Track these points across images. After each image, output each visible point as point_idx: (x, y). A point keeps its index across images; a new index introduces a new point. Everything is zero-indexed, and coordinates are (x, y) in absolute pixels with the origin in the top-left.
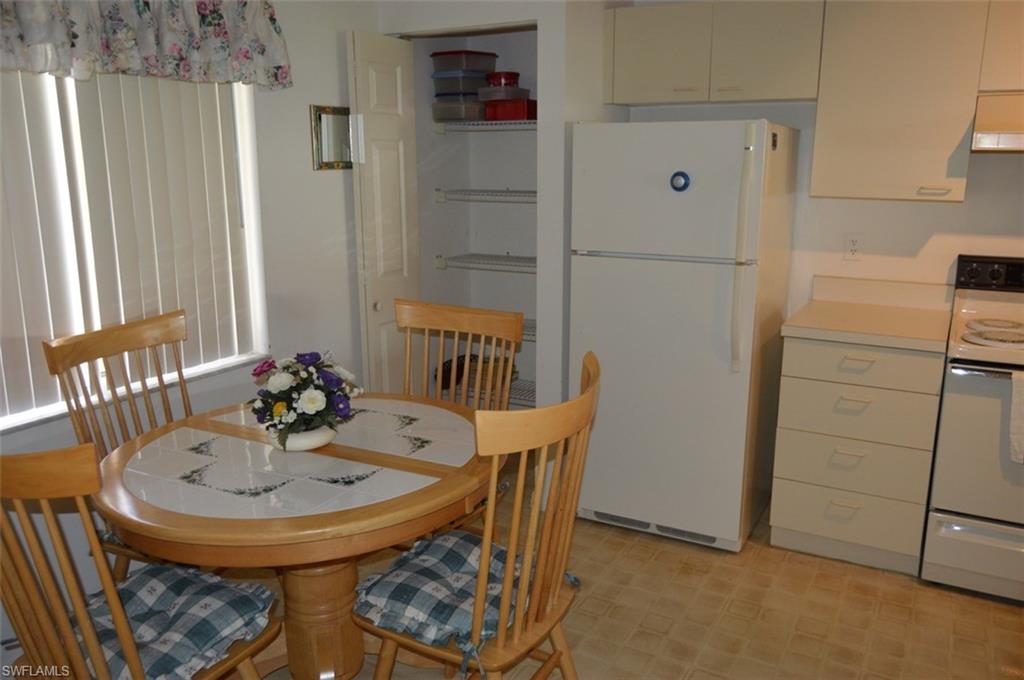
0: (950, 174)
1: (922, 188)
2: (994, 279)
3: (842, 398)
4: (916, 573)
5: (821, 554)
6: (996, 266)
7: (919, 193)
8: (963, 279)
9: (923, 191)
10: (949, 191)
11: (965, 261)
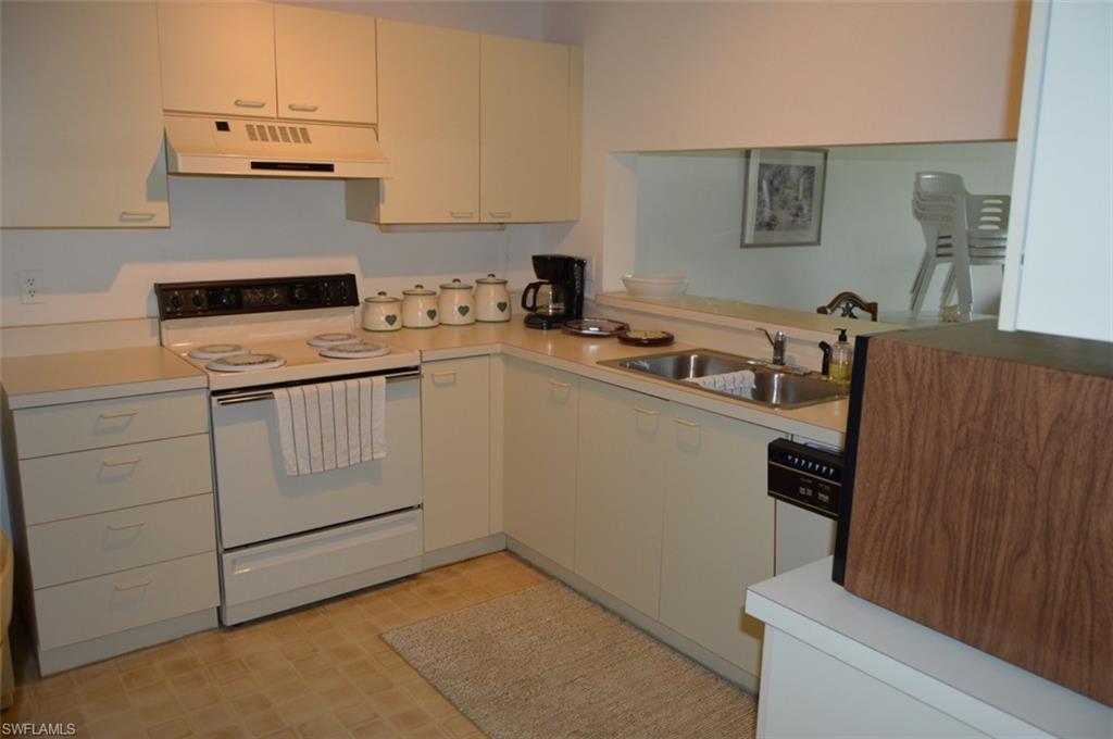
0: (151, 198)
1: (124, 213)
2: (199, 305)
3: (105, 465)
4: (216, 624)
5: (110, 655)
6: (197, 292)
7: (121, 220)
8: (168, 309)
9: (125, 217)
10: (153, 215)
11: (164, 290)
